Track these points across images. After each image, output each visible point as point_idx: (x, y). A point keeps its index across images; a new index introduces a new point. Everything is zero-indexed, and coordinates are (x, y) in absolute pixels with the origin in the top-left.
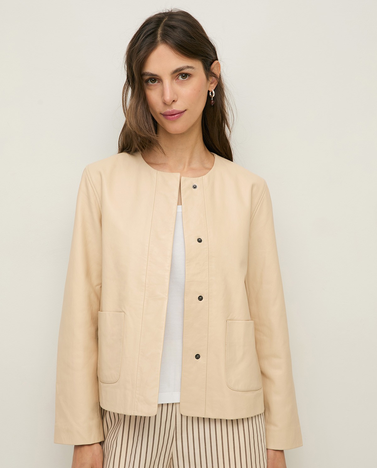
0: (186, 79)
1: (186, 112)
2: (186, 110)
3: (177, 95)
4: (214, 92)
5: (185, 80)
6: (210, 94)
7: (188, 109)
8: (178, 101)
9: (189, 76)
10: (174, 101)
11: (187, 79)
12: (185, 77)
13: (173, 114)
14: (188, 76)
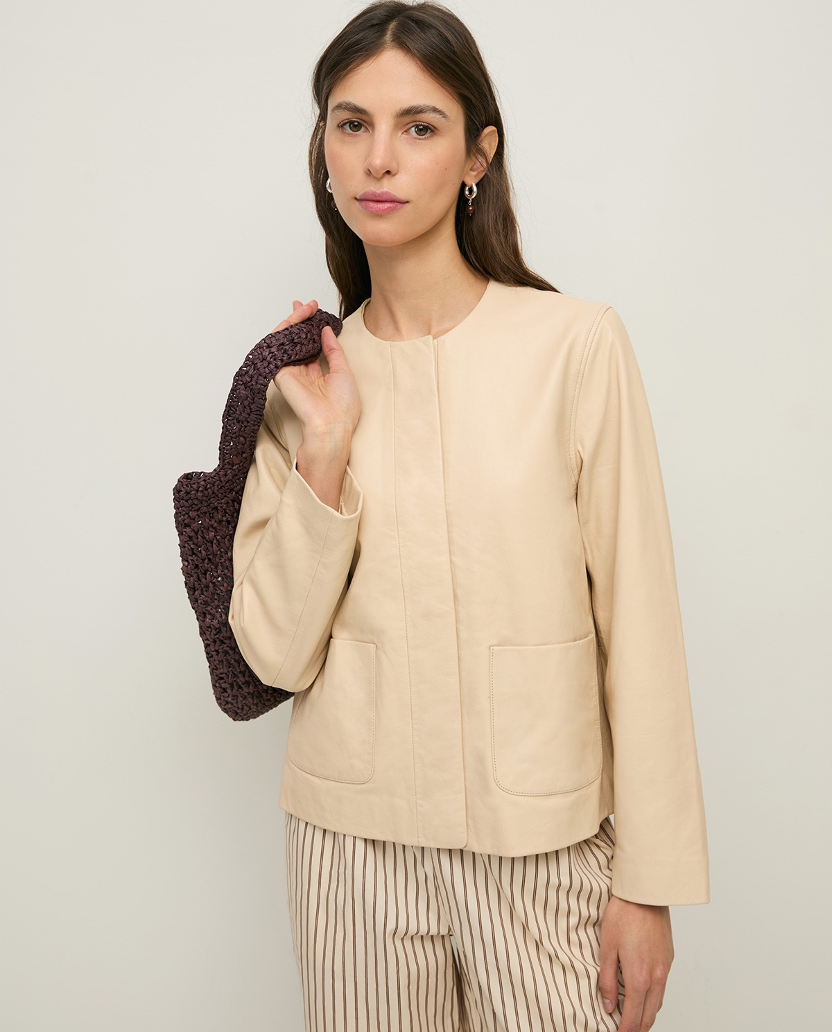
0: (423, 137)
1: (408, 204)
2: (408, 202)
3: (398, 164)
4: (475, 188)
5: (422, 139)
6: (467, 193)
7: (412, 201)
8: (397, 177)
9: (432, 131)
10: (388, 172)
11: (426, 136)
12: (422, 133)
13: (381, 199)
14: (429, 131)
